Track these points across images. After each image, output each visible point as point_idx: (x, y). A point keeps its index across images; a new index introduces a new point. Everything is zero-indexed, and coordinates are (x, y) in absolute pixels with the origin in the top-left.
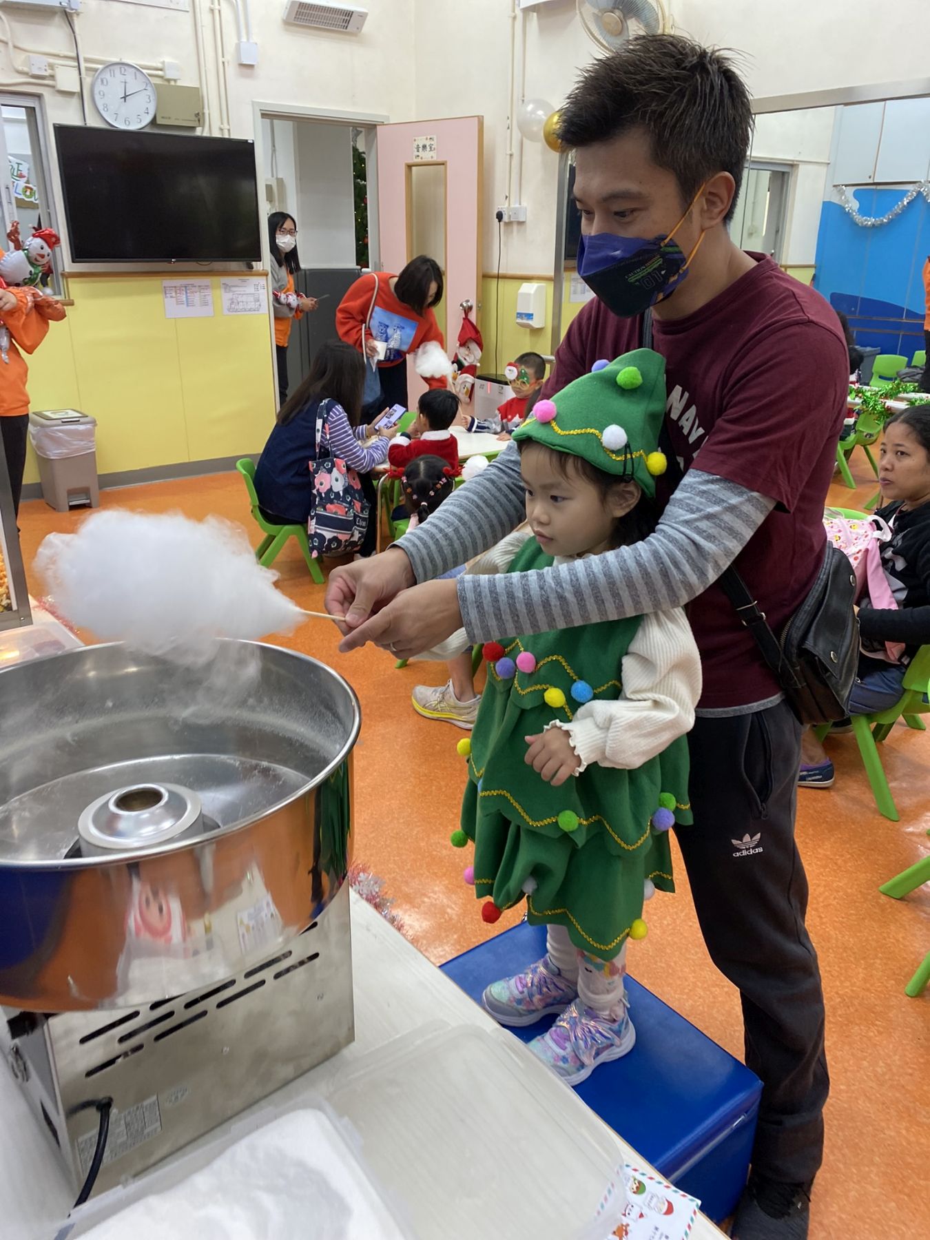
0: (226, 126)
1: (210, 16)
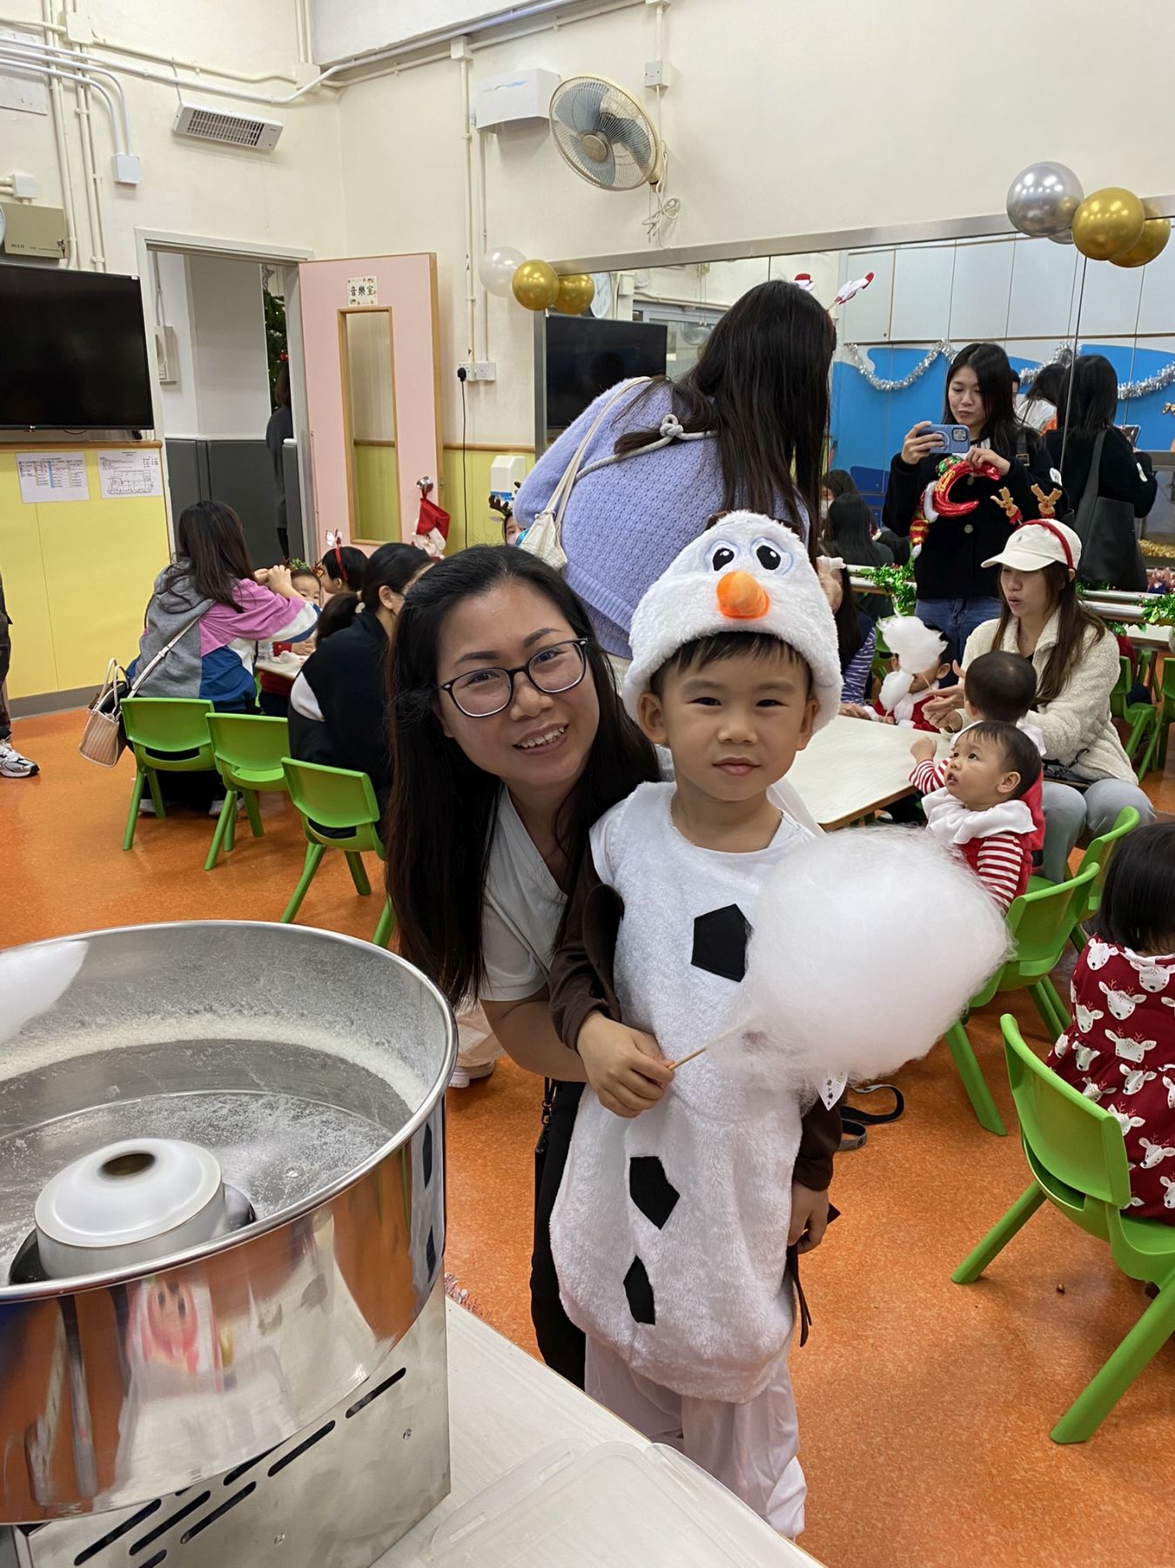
0: (99, 258)
1: (75, 121)
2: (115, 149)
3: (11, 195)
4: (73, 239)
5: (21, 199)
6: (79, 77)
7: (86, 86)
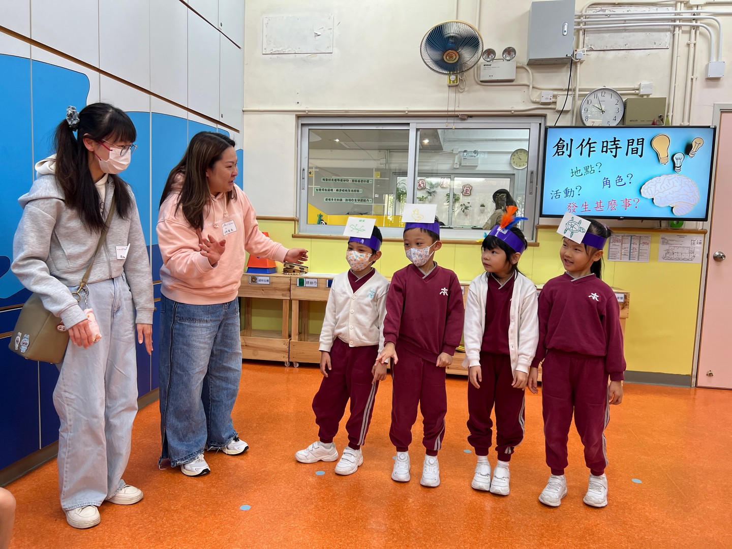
0: (686, 123)
1: (686, 49)
2: (709, 59)
3: (637, 94)
4: (670, 114)
5: (642, 96)
6: (694, 23)
7: (696, 28)
